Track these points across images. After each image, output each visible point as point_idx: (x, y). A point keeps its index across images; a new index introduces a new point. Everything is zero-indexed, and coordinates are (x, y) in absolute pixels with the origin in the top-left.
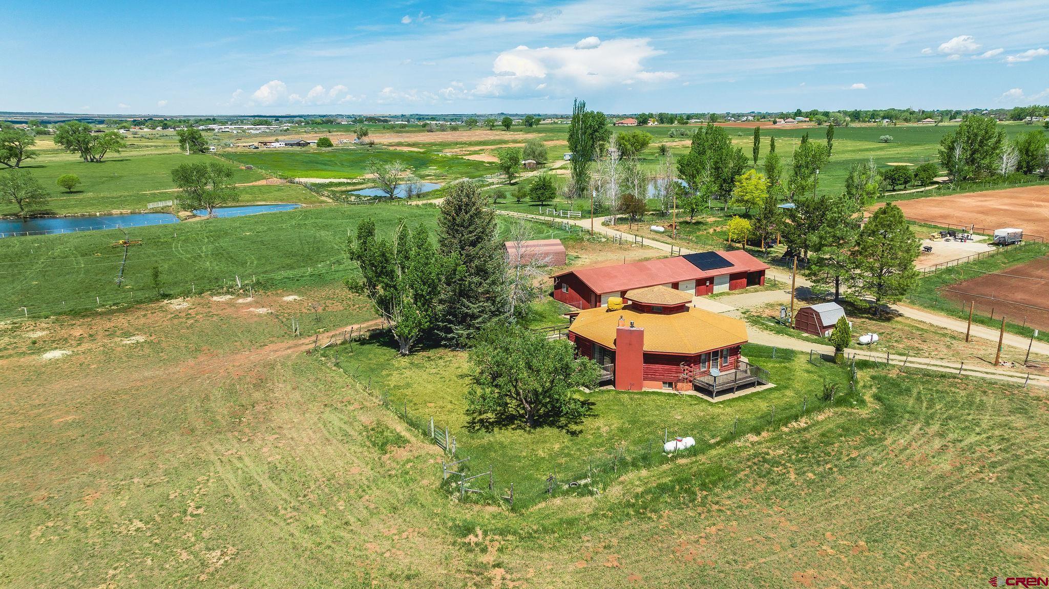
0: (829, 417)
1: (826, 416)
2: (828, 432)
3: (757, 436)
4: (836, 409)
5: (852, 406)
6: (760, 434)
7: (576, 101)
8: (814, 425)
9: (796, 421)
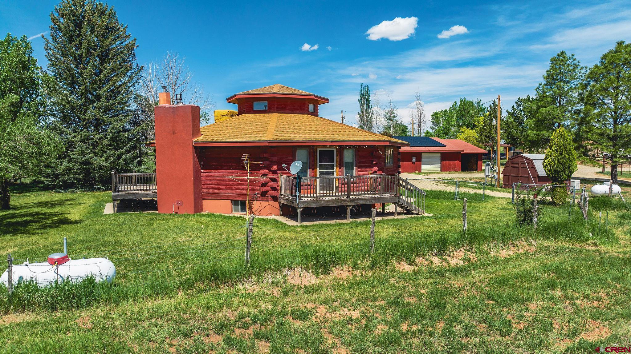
0: (526, 254)
1: (521, 251)
2: (516, 277)
3: (317, 274)
4: (545, 243)
5: (582, 239)
6: (327, 271)
7: (362, 85)
8: (484, 265)
9: (440, 253)
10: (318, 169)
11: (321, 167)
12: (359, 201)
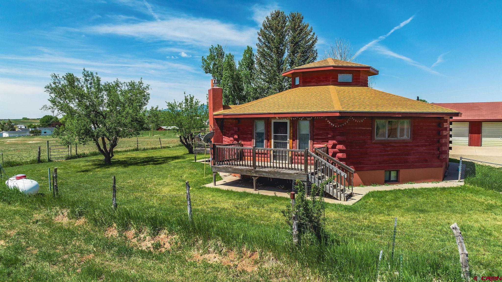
10: (272, 140)
11: (275, 138)
12: (264, 174)
